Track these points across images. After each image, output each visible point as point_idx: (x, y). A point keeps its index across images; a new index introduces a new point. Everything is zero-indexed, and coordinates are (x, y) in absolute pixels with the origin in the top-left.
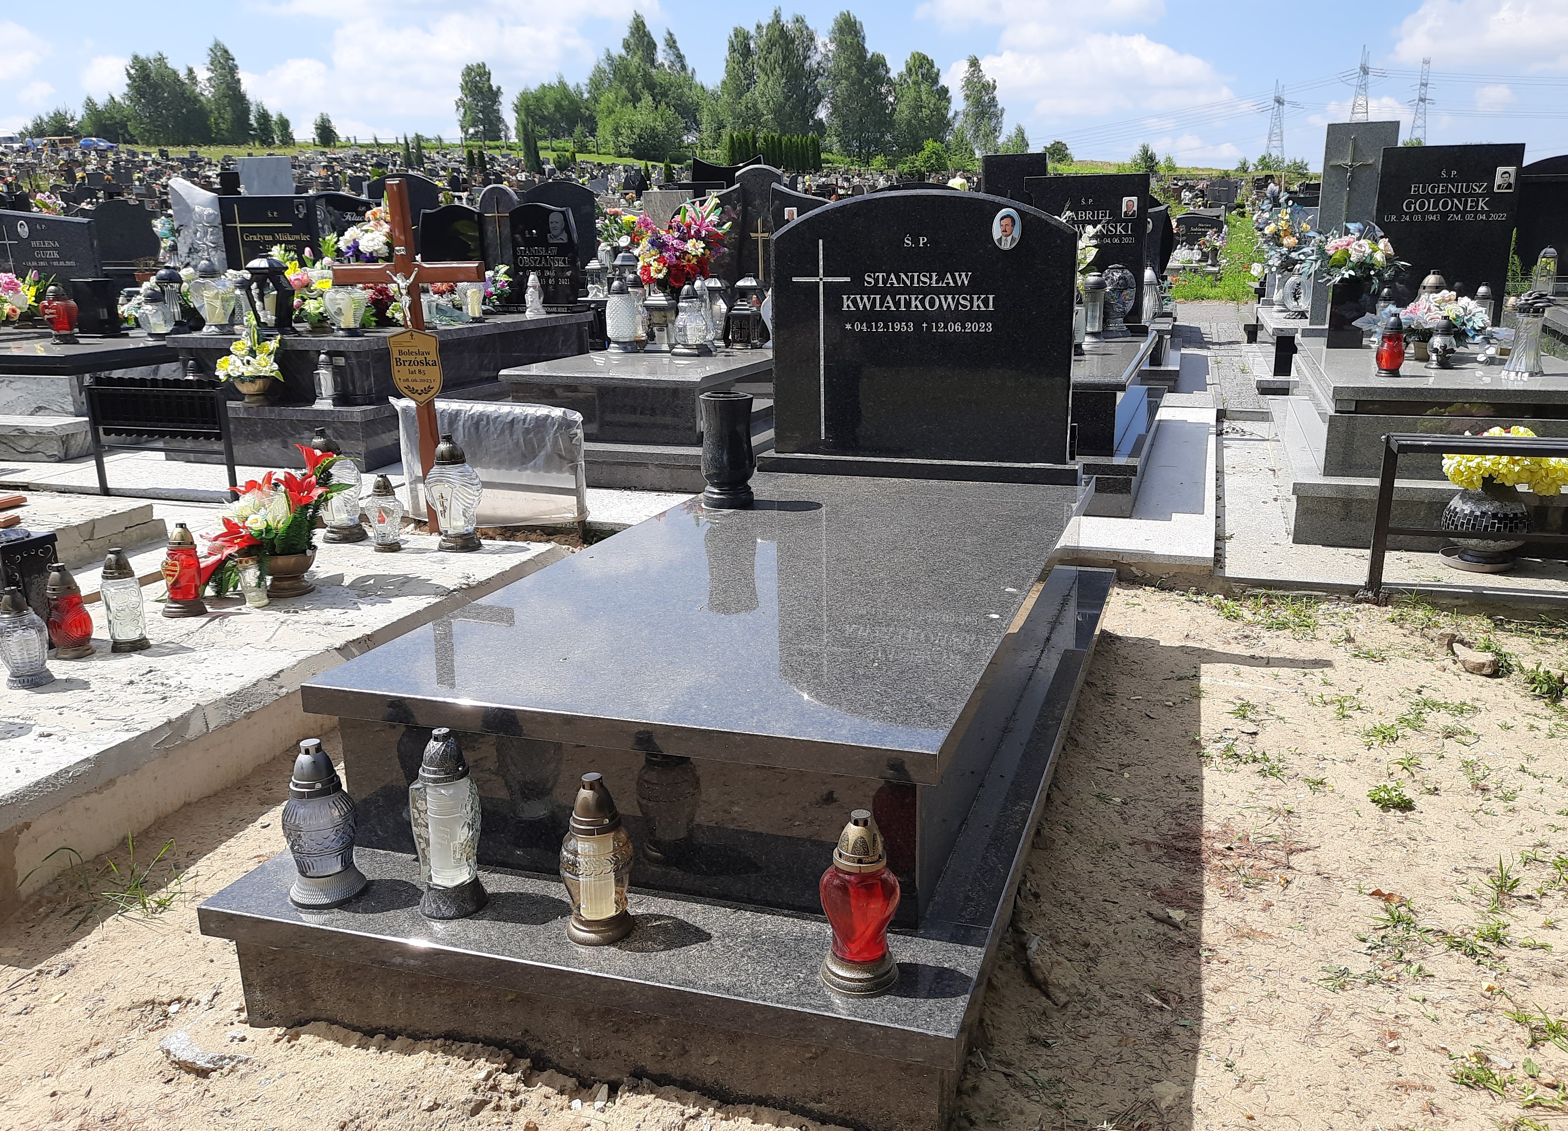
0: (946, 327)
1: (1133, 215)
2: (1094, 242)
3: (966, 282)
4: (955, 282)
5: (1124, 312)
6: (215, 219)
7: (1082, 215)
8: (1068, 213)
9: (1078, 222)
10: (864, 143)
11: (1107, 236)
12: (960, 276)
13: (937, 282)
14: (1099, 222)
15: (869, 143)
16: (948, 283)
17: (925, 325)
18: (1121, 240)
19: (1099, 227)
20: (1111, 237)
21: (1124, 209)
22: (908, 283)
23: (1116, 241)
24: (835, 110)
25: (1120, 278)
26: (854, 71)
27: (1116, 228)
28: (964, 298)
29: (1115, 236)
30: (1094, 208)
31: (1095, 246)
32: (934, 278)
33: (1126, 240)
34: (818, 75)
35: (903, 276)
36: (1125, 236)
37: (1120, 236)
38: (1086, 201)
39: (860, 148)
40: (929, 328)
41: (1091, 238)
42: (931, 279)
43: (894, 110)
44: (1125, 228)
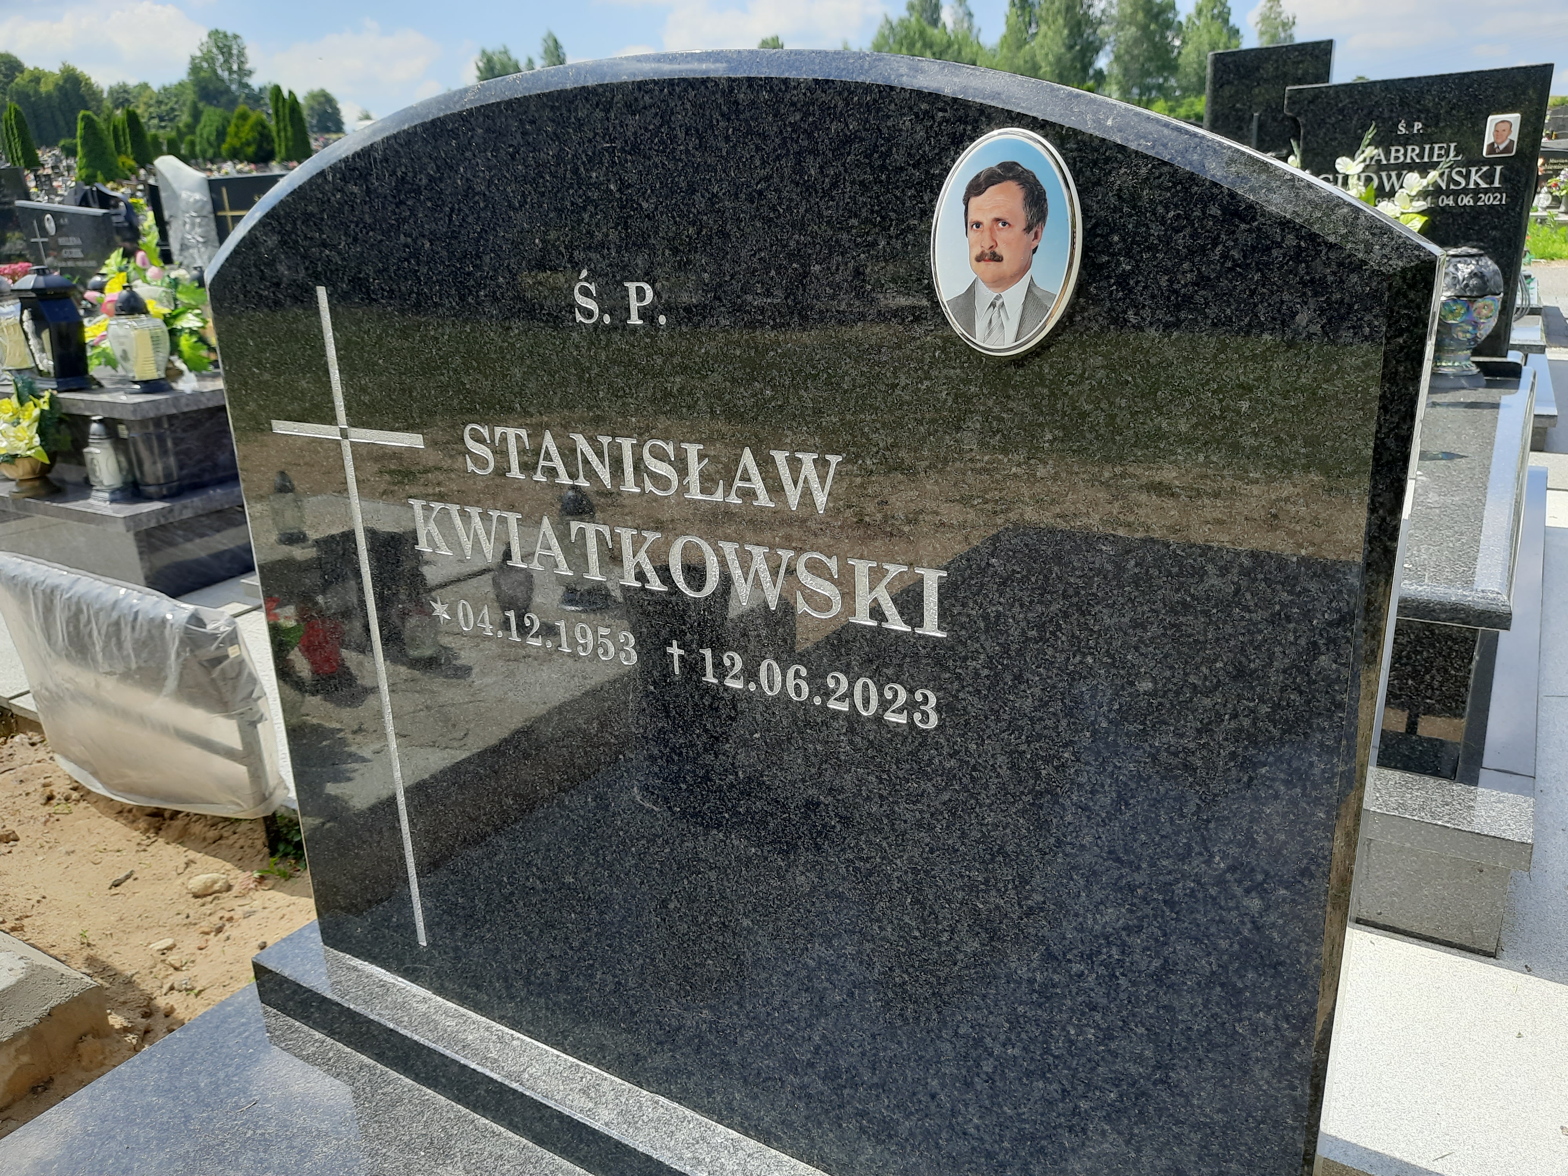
0: (750, 674)
1: (1507, 149)
2: (1422, 205)
3: (821, 499)
4: (775, 488)
5: (1475, 339)
6: (203, 207)
7: (1398, 154)
8: (1371, 151)
9: (1388, 168)
10: (1145, 89)
11: (1448, 193)
12: (795, 465)
13: (708, 482)
14: (1434, 166)
15: (1149, 89)
16: (749, 494)
17: (675, 651)
18: (1476, 199)
19: (1433, 175)
20: (1456, 194)
21: (1489, 139)
22: (605, 475)
23: (1467, 201)
24: (1118, 58)
25: (1473, 275)
26: (1140, 16)
27: (1467, 177)
28: (815, 568)
29: (1465, 191)
30: (1422, 139)
31: (1422, 213)
32: (694, 467)
33: (1486, 200)
34: (1101, 23)
35: (582, 443)
36: (1486, 191)
37: (1476, 192)
38: (1410, 126)
39: (1141, 95)
40: (692, 667)
41: (1412, 199)
42: (682, 470)
43: (1179, 53)
44: (1489, 177)
